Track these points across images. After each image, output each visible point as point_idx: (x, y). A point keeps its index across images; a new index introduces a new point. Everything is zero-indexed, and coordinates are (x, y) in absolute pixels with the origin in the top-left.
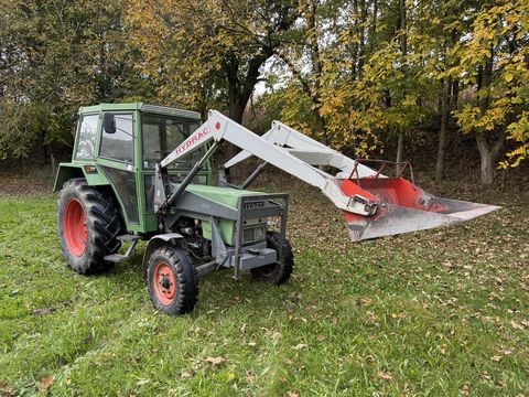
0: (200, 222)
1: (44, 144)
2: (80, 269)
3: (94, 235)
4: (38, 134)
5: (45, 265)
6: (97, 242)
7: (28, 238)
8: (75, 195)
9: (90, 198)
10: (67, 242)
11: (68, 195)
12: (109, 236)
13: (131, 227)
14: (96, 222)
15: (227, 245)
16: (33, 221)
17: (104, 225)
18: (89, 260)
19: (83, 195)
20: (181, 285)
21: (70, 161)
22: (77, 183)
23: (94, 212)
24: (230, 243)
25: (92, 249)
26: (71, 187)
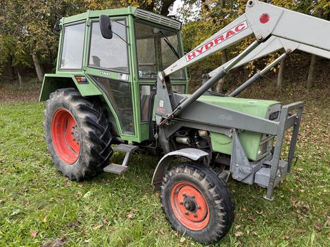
0: (208, 133)
1: (12, 66)
2: (73, 176)
3: (89, 145)
4: (7, 58)
5: (37, 172)
6: (93, 152)
7: (13, 140)
8: (64, 105)
9: (82, 109)
10: (56, 149)
11: (57, 105)
12: (103, 146)
13: (124, 136)
14: (91, 133)
15: (250, 161)
16: (13, 123)
17: (99, 135)
18: (84, 169)
19: (75, 105)
20: (221, 214)
21: (55, 73)
22: (66, 93)
23: (89, 123)
24: (254, 158)
25: (87, 159)
26: (60, 97)
